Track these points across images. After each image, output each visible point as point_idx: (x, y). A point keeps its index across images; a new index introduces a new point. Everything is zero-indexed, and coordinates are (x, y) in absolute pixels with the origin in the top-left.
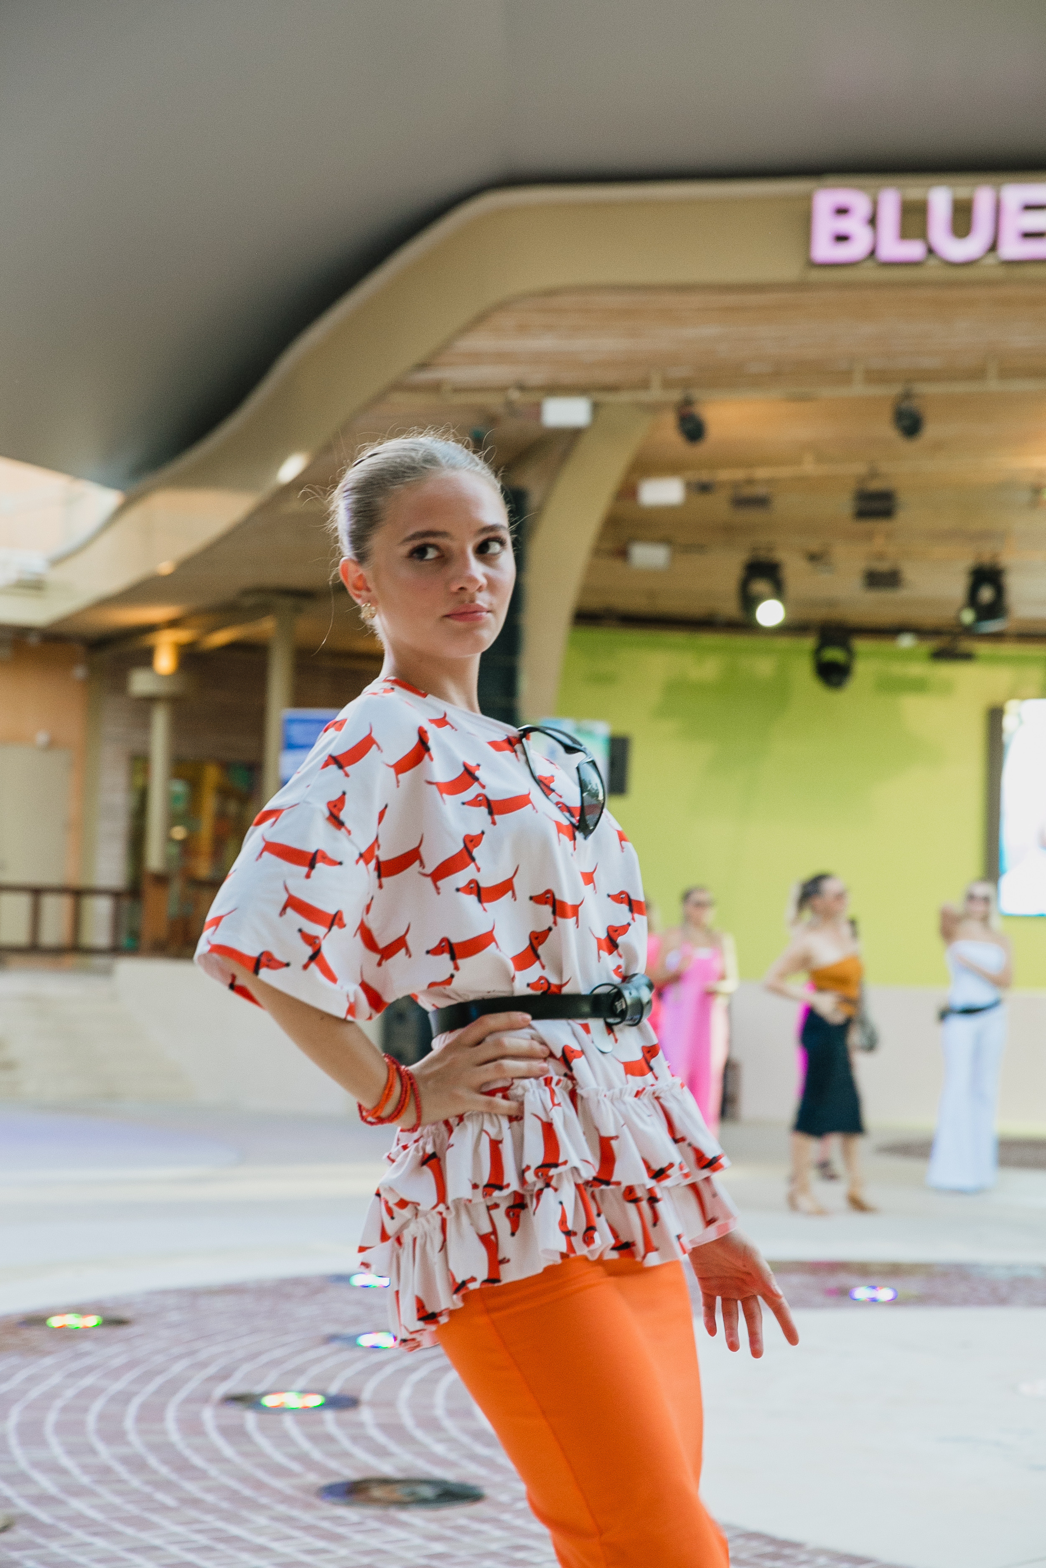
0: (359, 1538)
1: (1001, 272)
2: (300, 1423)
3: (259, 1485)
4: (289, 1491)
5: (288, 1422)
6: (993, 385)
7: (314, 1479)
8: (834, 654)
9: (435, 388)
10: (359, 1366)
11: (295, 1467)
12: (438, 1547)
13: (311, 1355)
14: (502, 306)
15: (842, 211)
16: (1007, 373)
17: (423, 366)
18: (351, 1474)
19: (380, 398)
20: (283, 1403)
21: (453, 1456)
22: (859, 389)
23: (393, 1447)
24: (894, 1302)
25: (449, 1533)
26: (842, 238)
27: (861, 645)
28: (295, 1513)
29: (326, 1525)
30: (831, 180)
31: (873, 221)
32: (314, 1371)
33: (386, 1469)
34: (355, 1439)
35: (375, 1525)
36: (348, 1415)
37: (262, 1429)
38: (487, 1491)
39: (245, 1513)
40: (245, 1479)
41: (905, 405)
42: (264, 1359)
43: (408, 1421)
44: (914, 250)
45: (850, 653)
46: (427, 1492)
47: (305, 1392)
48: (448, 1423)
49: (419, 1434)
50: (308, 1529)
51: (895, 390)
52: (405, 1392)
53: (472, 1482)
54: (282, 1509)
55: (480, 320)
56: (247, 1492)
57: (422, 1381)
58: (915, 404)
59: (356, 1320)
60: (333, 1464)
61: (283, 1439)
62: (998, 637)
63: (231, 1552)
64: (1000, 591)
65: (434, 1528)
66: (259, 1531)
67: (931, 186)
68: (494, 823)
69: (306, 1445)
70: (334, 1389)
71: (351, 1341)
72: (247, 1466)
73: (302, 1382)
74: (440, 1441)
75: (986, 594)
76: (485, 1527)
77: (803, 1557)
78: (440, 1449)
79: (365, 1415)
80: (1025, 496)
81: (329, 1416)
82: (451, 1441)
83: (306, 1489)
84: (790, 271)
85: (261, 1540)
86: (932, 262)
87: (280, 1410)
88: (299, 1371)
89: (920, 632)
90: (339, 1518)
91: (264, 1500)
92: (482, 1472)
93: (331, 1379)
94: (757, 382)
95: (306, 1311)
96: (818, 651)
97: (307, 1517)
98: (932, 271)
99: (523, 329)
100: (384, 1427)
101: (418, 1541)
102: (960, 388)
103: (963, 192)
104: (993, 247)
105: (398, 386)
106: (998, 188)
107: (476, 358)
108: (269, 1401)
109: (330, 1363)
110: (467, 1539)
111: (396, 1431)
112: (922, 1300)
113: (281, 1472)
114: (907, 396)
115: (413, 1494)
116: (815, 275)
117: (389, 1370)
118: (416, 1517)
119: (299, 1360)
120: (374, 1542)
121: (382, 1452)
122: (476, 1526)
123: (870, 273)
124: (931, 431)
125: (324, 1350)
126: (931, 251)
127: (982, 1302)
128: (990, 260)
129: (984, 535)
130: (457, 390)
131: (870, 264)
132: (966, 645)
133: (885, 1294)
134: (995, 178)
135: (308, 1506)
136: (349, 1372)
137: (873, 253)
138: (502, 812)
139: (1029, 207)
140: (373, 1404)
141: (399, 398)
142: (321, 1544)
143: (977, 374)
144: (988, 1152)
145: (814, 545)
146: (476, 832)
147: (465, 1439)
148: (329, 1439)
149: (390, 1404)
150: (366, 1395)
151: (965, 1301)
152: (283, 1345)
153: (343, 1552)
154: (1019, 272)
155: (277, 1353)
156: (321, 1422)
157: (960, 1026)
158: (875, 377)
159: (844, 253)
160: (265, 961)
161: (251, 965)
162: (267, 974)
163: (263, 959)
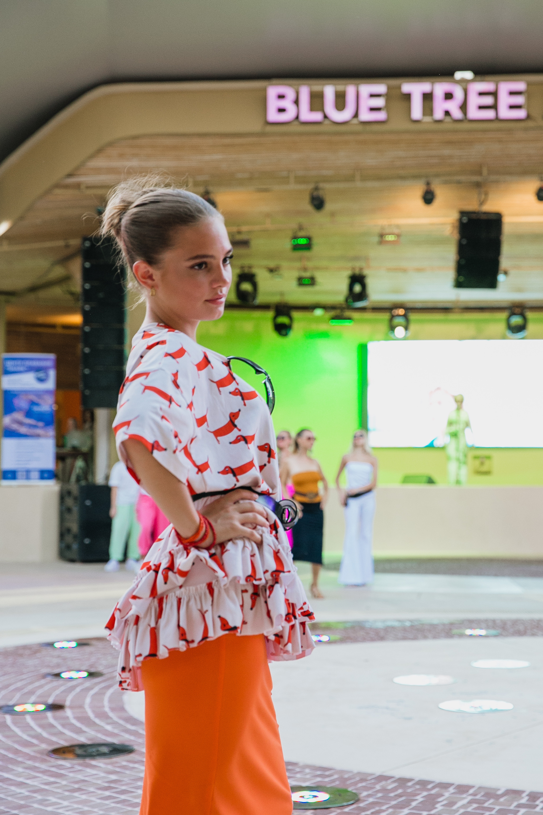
0: (71, 775)
1: (360, 128)
2: (34, 719)
3: (17, 752)
4: (32, 754)
5: (28, 718)
6: (359, 184)
7: (44, 746)
8: (283, 320)
9: (78, 186)
10: (62, 688)
11: (35, 741)
12: (113, 777)
13: (37, 684)
14: (111, 144)
15: (281, 97)
16: (364, 178)
17: (70, 175)
18: (64, 743)
19: (48, 191)
20: (25, 709)
21: (116, 731)
22: (293, 186)
23: (84, 728)
24: (329, 642)
25: (118, 770)
26: (282, 110)
27: (296, 315)
28: (37, 765)
29: (53, 769)
30: (274, 81)
31: (297, 102)
32: (39, 692)
33: (82, 739)
34: (63, 726)
35: (80, 768)
36: (59, 713)
37: (15, 723)
38: (136, 747)
39: (10, 766)
40: (9, 749)
41: (315, 194)
42: (12, 688)
43: (91, 715)
44: (317, 116)
45: (291, 318)
46: (105, 750)
47: (35, 703)
48: (111, 714)
49: (97, 721)
50: (44, 772)
51: (311, 186)
52: (88, 700)
53: (127, 743)
54: (30, 763)
55: (99, 151)
56: (11, 756)
57: (96, 694)
58: (321, 193)
59: (58, 666)
60: (54, 739)
61: (27, 728)
62: (363, 309)
63: (5, 786)
64: (364, 286)
65: (110, 767)
66: (19, 775)
67: (324, 85)
68: (245, 405)
69: (39, 730)
70: (50, 701)
71: (58, 675)
72: (9, 742)
73: (33, 699)
74: (108, 724)
75: (357, 288)
76: (136, 765)
77: (298, 770)
78: (109, 728)
79: (68, 713)
80: (376, 239)
81: (49, 714)
82: (114, 723)
83: (41, 752)
84: (257, 127)
85: (21, 779)
86: (327, 122)
87: (24, 713)
88: (32, 693)
89: (326, 308)
90: (61, 765)
91: (20, 759)
92: (132, 738)
93: (49, 696)
94: (241, 183)
95: (32, 662)
96: (275, 318)
97: (44, 766)
98: (326, 127)
99: (121, 156)
100: (78, 719)
101: (102, 775)
102: (342, 186)
103: (340, 88)
104: (356, 115)
105: (57, 186)
106: (357, 85)
107: (98, 171)
108: (17, 709)
109: (46, 688)
110: (128, 772)
111: (85, 720)
112: (343, 640)
113: (27, 744)
114: (316, 189)
115: (98, 751)
116: (269, 129)
117: (78, 690)
118: (100, 763)
119: (30, 687)
120: (80, 777)
121: (79, 731)
122: (131, 765)
123: (296, 128)
124: (329, 206)
125: (43, 682)
126: (326, 117)
127: (372, 640)
128: (355, 121)
129: (356, 258)
130: (88, 187)
131: (296, 123)
132: (348, 313)
133: (325, 638)
134: (357, 81)
135: (43, 761)
136: (58, 692)
137: (297, 118)
138: (248, 399)
139: (372, 96)
140: (71, 707)
141: (58, 191)
142: (52, 779)
143: (350, 178)
144: (369, 566)
145: (272, 264)
146: (236, 410)
147: (121, 722)
148: (52, 726)
149: (81, 707)
150: (68, 703)
151: (364, 640)
152: (23, 680)
153: (64, 783)
154: (368, 128)
155: (19, 684)
156: (46, 718)
157: (353, 503)
158: (301, 180)
159: (283, 117)
160: (156, 446)
161: (150, 448)
162: (156, 454)
163: (155, 445)
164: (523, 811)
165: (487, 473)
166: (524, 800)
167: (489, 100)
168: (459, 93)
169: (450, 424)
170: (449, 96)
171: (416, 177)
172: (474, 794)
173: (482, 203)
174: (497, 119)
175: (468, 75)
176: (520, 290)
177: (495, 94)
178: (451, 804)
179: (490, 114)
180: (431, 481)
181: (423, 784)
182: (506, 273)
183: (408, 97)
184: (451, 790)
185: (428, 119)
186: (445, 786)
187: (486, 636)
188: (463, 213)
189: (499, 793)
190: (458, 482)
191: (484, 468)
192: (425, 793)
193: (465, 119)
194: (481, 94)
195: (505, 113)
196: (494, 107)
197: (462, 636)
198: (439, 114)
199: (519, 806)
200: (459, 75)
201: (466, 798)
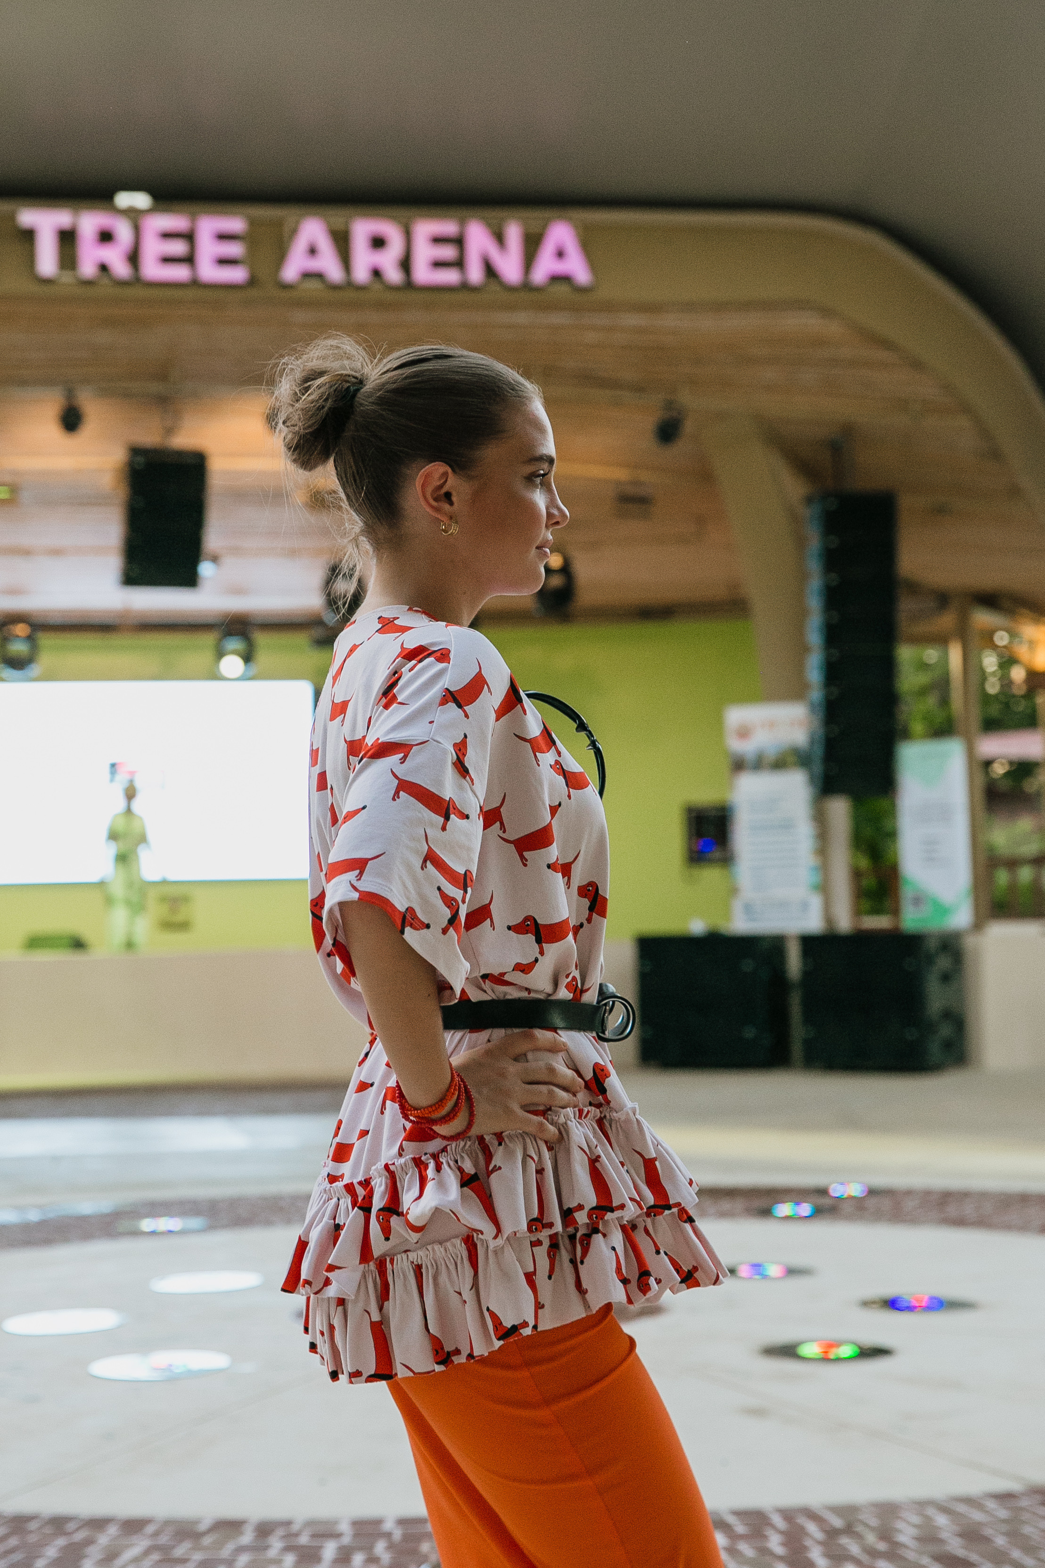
68: (569, 796)
138: (574, 787)
160: (409, 919)
161: (399, 922)
162: (410, 935)
163: (408, 916)
164: (244, 1559)
165: (183, 926)
166: (247, 1537)
167: (178, 248)
168: (123, 231)
169: (113, 836)
170: (106, 237)
171: (47, 382)
172: (156, 1534)
173: (169, 431)
174: (195, 283)
175: (140, 200)
176: (238, 591)
177: (189, 237)
178: (111, 1556)
179: (180, 273)
180: (78, 944)
181: (58, 1524)
182: (215, 559)
183: (29, 236)
184: (113, 1530)
185: (67, 278)
186: (98, 1524)
187: (183, 1232)
188: (136, 451)
189: (203, 1527)
190: (130, 945)
191: (180, 918)
192: (61, 1542)
193: (137, 280)
194: (167, 235)
195: (209, 272)
196: (189, 260)
197: (137, 1233)
198: (87, 268)
199: (241, 1550)
200: (125, 199)
201: (138, 1546)
